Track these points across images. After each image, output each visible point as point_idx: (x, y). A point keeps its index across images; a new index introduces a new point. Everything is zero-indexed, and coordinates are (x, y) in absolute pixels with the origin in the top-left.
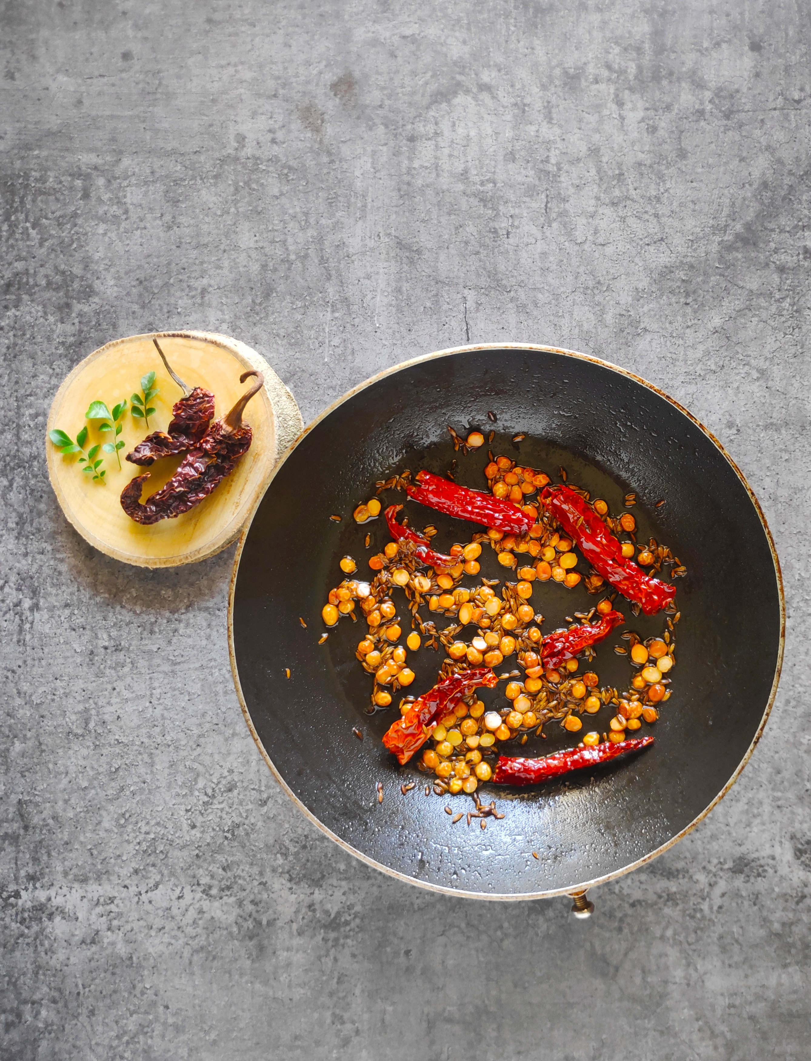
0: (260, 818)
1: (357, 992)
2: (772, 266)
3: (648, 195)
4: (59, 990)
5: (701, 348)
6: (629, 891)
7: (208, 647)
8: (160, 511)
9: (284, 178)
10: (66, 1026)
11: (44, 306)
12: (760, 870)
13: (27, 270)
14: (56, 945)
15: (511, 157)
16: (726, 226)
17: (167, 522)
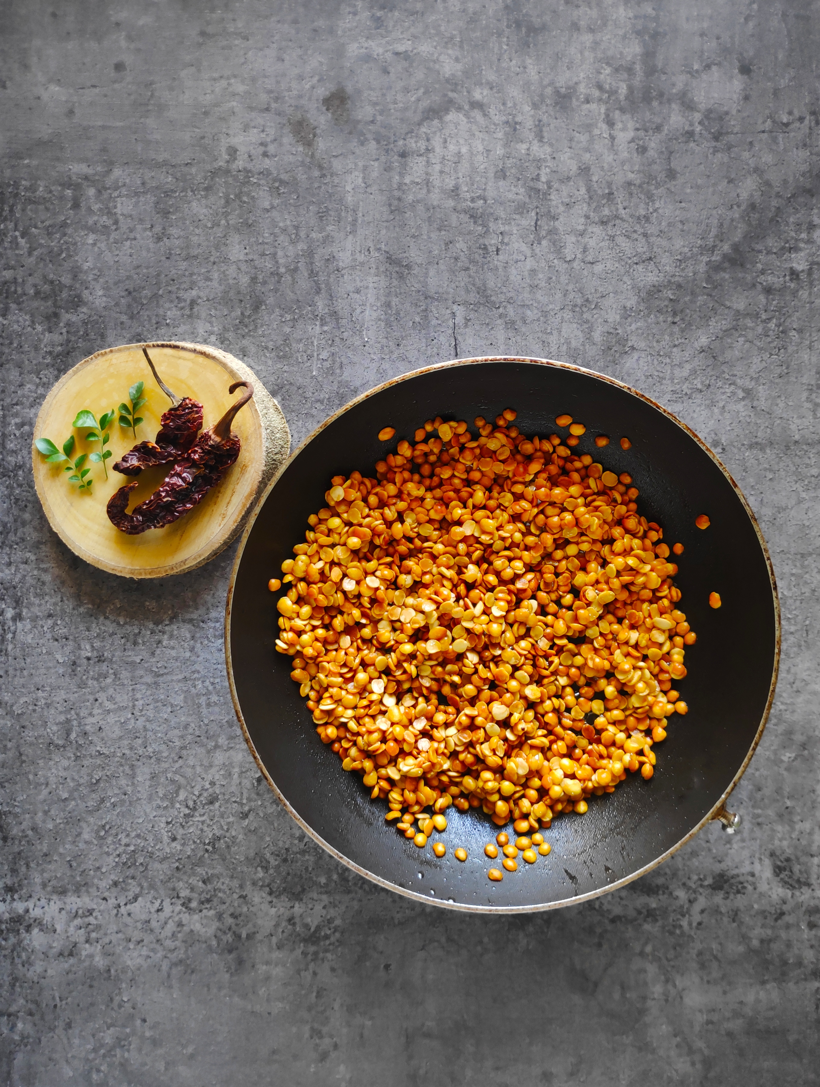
0: (242, 831)
1: (336, 1006)
2: (759, 287)
3: (637, 214)
4: (37, 1003)
5: (688, 367)
6: (609, 907)
7: (192, 658)
8: (147, 521)
9: (275, 191)
10: (43, 1038)
11: (32, 315)
12: (740, 886)
13: (15, 278)
14: (33, 957)
15: (502, 174)
16: (715, 246)
17: (154, 532)
